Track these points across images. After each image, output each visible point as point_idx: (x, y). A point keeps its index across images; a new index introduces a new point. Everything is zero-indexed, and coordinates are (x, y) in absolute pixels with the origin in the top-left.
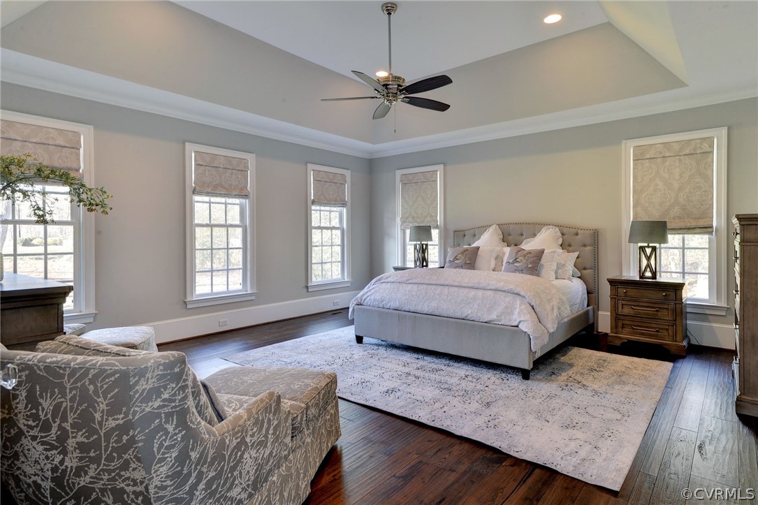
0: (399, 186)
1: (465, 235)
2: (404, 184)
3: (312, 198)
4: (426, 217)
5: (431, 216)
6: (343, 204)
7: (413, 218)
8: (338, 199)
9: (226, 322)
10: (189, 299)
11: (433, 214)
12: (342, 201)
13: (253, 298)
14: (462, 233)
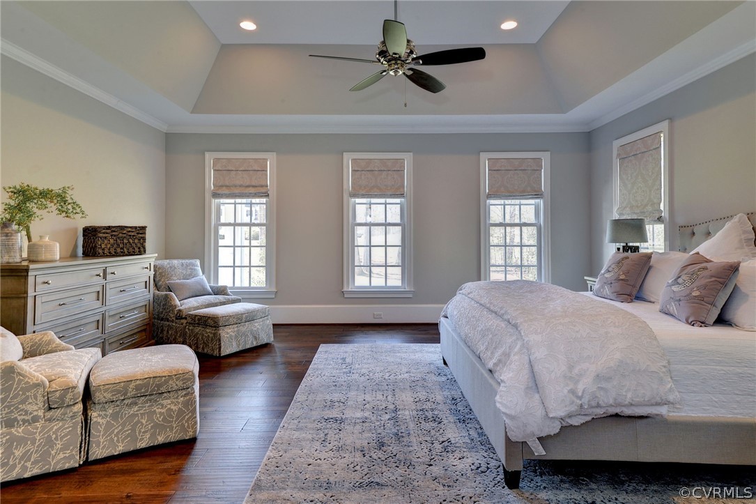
0: (617, 164)
1: (694, 234)
2: (622, 159)
3: (487, 191)
4: (646, 205)
5: (653, 204)
6: (538, 194)
7: (632, 207)
8: (529, 189)
9: (380, 315)
10: (345, 289)
11: (655, 201)
12: (535, 191)
13: (411, 296)
14: (689, 230)
